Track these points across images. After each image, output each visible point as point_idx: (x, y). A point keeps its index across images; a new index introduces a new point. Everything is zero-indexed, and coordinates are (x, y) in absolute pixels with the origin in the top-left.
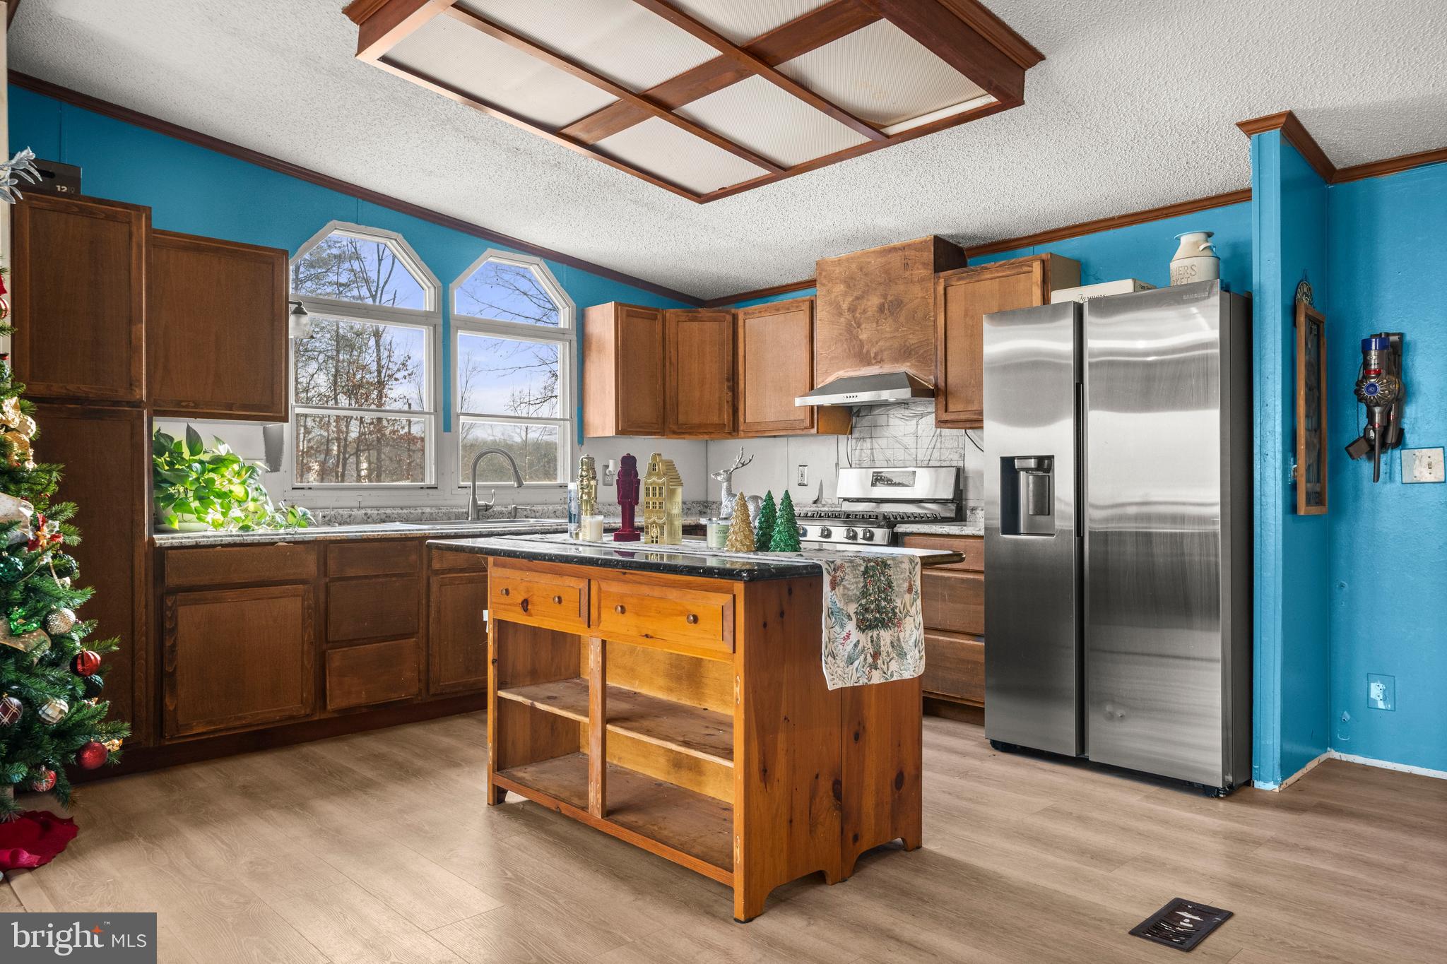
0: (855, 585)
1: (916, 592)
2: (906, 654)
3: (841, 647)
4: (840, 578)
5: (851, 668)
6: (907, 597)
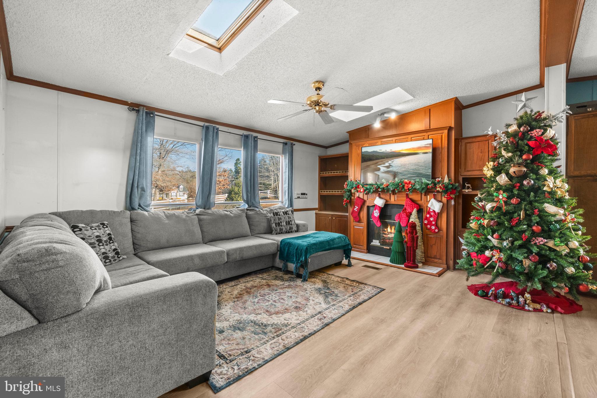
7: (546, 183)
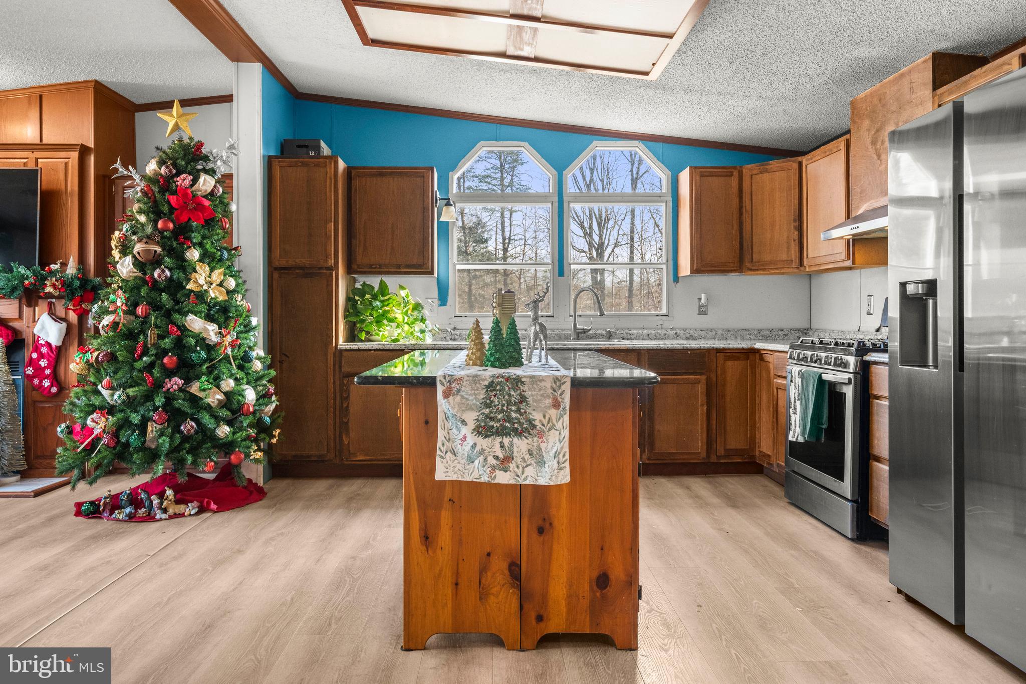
0: (474, 396)
1: (564, 409)
2: (545, 463)
3: (459, 446)
4: (456, 389)
5: (473, 466)
6: (553, 412)
7: (194, 275)
